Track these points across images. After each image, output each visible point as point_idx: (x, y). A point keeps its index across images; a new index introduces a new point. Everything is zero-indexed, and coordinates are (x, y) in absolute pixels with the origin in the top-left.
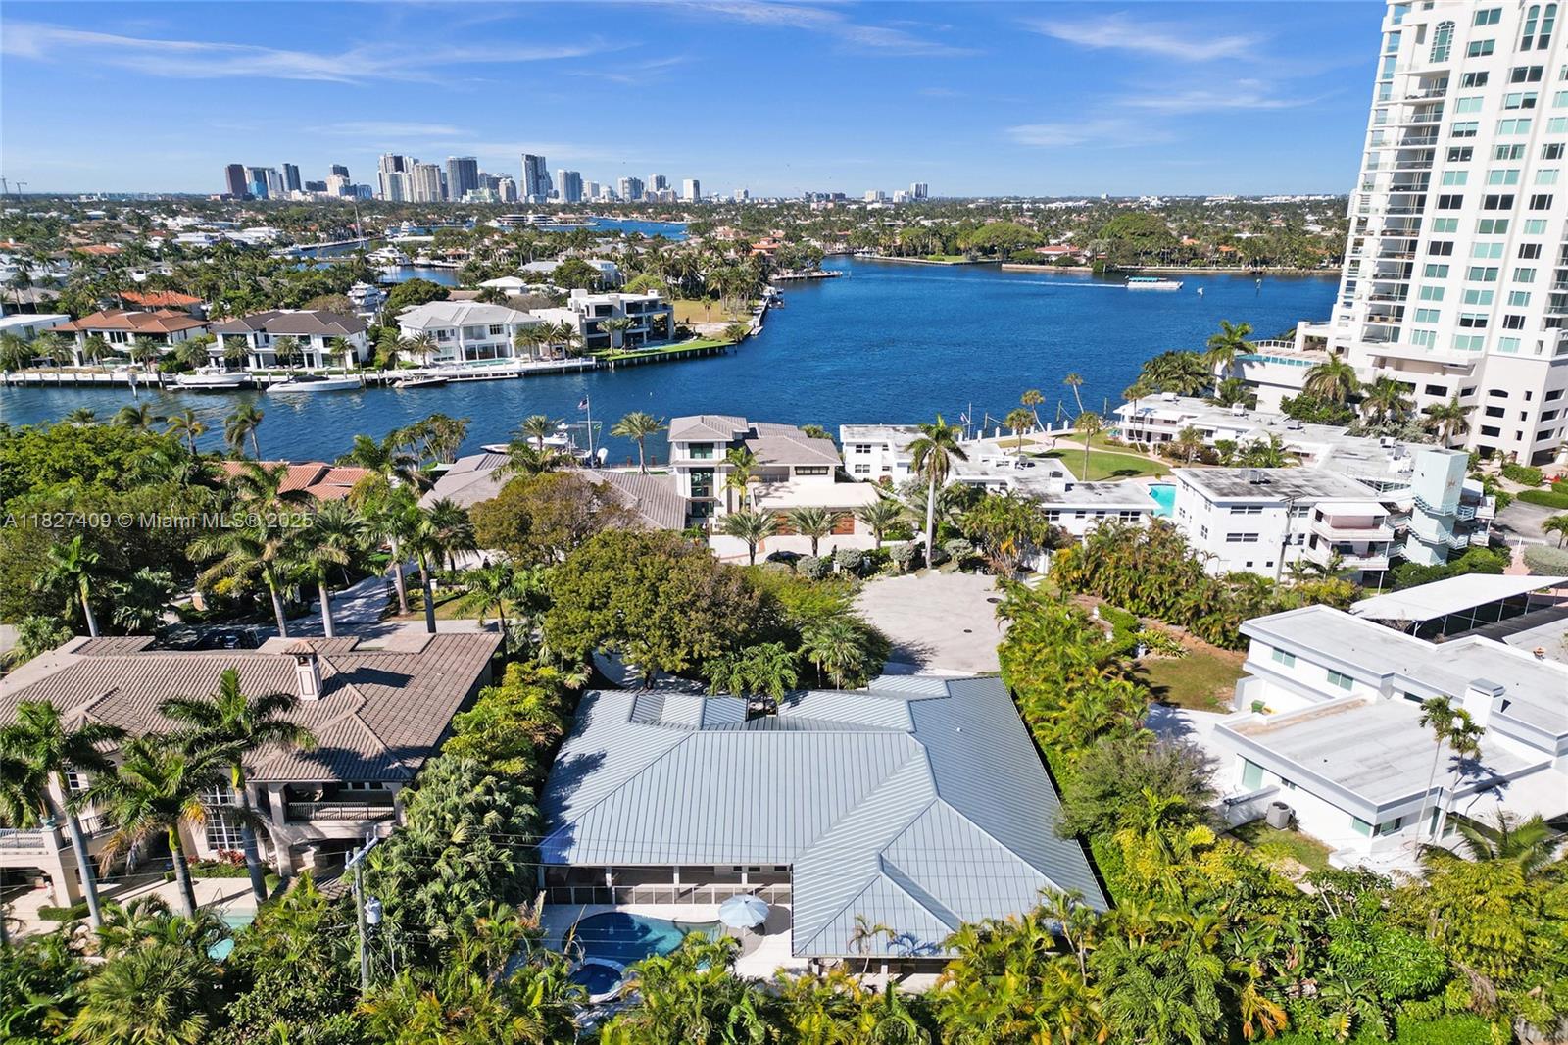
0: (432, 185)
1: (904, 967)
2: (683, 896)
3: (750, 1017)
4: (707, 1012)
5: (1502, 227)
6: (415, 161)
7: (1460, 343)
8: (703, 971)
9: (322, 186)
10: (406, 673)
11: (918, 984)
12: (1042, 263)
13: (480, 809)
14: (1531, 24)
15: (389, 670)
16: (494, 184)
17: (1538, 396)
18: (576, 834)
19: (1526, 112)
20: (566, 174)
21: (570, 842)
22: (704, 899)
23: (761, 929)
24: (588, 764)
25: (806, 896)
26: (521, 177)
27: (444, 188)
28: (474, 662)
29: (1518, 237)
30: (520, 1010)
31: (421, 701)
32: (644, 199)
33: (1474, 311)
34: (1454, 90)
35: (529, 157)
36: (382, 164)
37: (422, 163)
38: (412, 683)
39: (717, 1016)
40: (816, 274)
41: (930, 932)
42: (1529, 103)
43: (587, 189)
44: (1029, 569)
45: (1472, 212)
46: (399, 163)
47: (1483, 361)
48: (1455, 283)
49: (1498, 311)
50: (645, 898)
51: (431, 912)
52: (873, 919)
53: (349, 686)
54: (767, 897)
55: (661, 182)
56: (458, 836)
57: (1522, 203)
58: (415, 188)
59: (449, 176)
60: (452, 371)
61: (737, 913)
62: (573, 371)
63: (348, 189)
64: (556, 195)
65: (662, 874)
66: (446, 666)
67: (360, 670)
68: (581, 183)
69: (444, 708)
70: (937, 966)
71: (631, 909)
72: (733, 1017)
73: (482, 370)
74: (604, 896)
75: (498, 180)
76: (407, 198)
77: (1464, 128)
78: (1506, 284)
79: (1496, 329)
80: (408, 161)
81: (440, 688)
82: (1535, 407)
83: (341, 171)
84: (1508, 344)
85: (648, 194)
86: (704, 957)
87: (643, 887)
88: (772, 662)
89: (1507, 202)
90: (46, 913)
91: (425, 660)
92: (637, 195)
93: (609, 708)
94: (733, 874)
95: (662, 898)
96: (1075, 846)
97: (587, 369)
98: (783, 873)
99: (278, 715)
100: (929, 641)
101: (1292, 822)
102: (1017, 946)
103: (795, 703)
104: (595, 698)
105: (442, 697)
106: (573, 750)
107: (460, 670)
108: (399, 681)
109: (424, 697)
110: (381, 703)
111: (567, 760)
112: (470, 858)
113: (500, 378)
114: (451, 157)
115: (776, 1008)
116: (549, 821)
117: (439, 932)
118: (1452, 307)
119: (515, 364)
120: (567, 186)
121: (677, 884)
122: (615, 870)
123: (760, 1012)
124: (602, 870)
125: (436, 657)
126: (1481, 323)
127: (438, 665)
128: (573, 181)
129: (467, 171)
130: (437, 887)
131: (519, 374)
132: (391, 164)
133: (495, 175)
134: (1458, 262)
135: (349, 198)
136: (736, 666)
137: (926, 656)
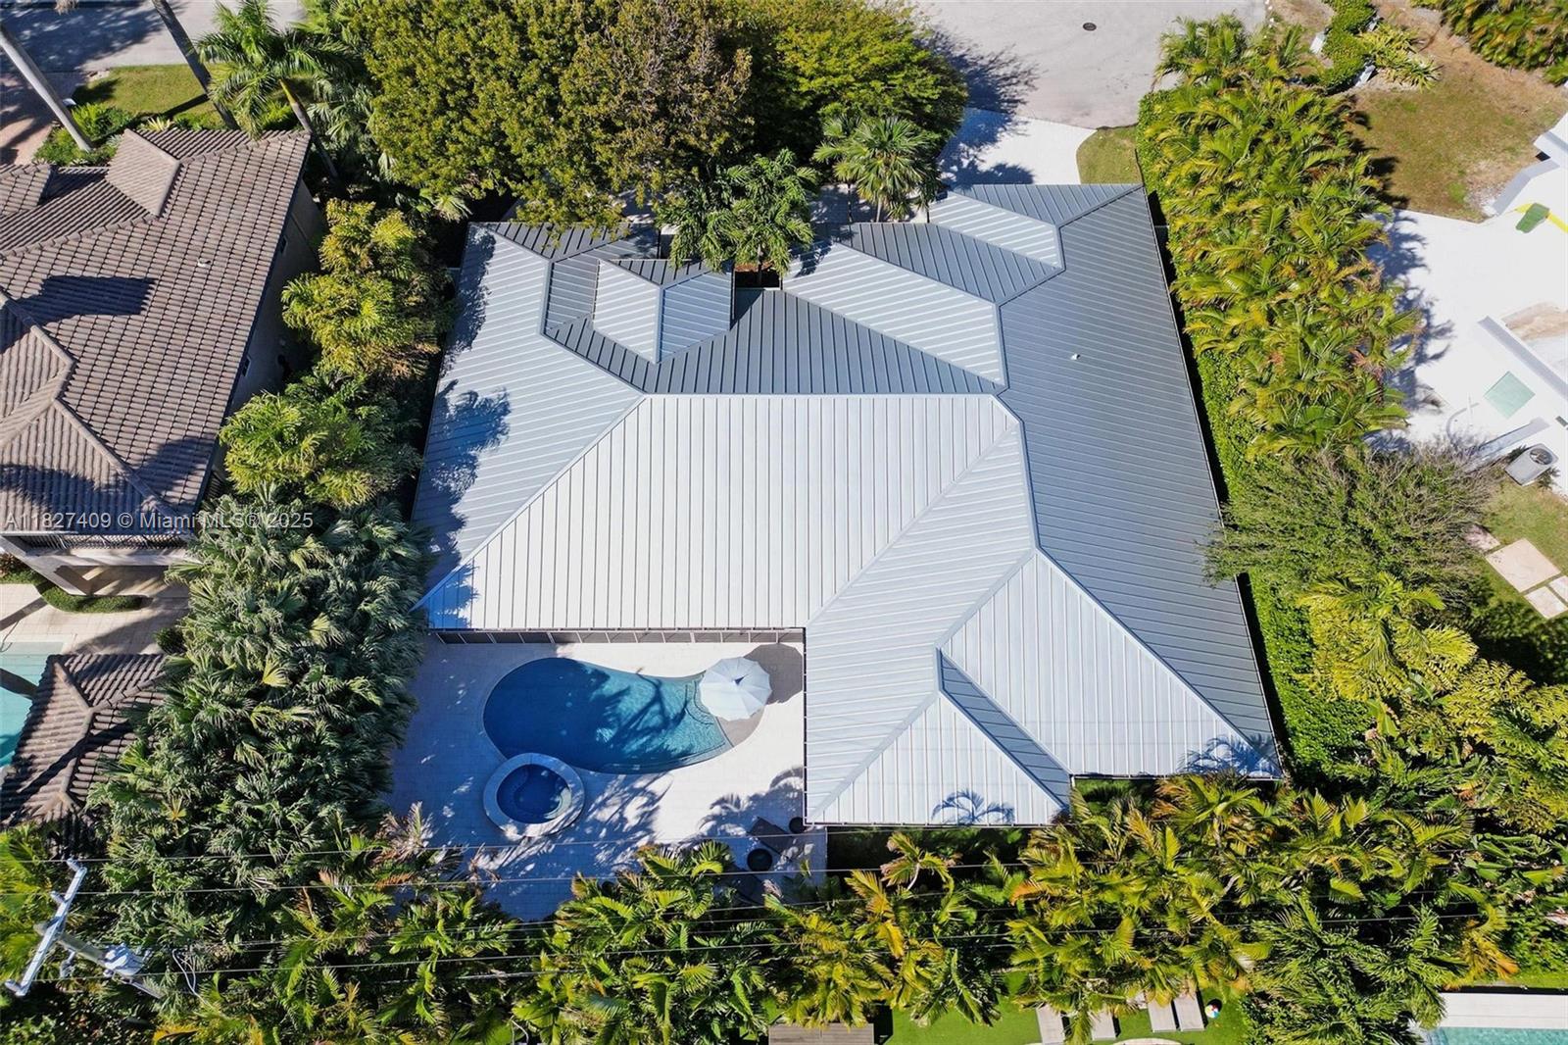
10: (139, 274)
15: (107, 274)
24: (486, 422)
28: (263, 221)
31: (177, 343)
38: (156, 296)
41: (1005, 789)
53: (35, 331)
66: (212, 242)
67: (52, 284)
69: (222, 347)
81: (208, 300)
88: (770, 187)
91: (170, 233)
105: (215, 322)
106: (461, 380)
107: (241, 246)
108: (130, 296)
109: (181, 330)
110: (103, 362)
125: (190, 220)
127: (197, 243)
136: (711, 215)
137: (1017, 90)
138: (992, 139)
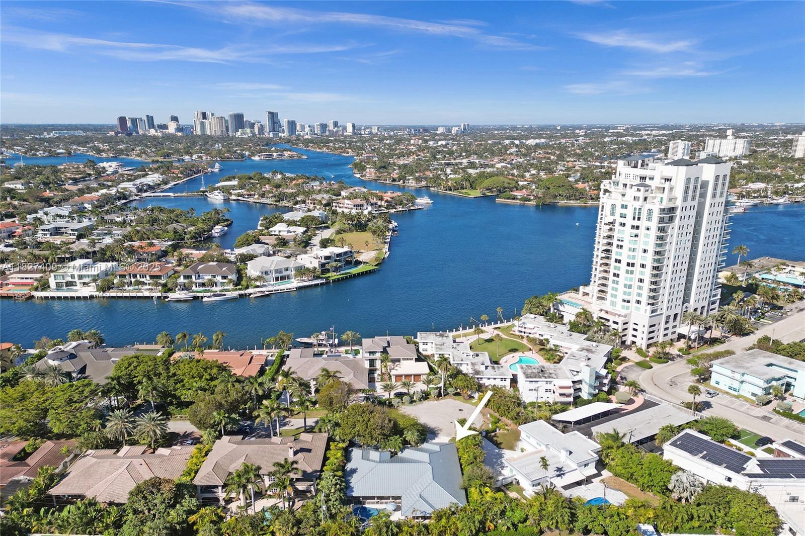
0: (221, 126)
1: (425, 518)
2: (377, 503)
3: (394, 527)
4: (386, 526)
5: (632, 272)
6: (213, 115)
7: (623, 307)
8: (384, 519)
9: (165, 127)
10: (310, 448)
11: (427, 522)
12: (514, 199)
13: (336, 484)
14: (635, 213)
16: (252, 126)
17: (647, 326)
18: (354, 489)
19: (636, 239)
20: (289, 121)
21: (353, 491)
22: (382, 503)
23: (395, 510)
24: (354, 471)
25: (404, 503)
26: (266, 121)
27: (227, 128)
28: (324, 443)
29: (637, 276)
30: (351, 526)
31: (315, 456)
32: (327, 133)
33: (626, 298)
34: (617, 227)
35: (269, 112)
36: (196, 115)
37: (217, 115)
38: (312, 451)
39: (388, 527)
40: (412, 208)
41: (429, 511)
42: (636, 236)
43: (298, 128)
44: (473, 397)
45: (623, 265)
46: (204, 116)
47: (630, 313)
48: (621, 287)
49: (633, 298)
50: (369, 503)
51: (332, 507)
52: (417, 508)
53: (300, 453)
54: (396, 503)
55: (336, 124)
56: (333, 491)
57: (637, 265)
58: (212, 128)
59: (229, 122)
60: (271, 288)
61: (389, 507)
62: (316, 285)
63: (179, 129)
64: (283, 132)
65: (373, 498)
66: (318, 445)
67: (301, 449)
68: (296, 124)
70: (429, 518)
71: (366, 506)
72: (390, 527)
73: (282, 287)
74: (360, 503)
75: (254, 124)
76: (208, 133)
77: (620, 239)
78: (635, 290)
79: (633, 304)
80: (209, 115)
81: (318, 452)
82: (646, 330)
83: (175, 119)
84: (637, 309)
85: (329, 130)
86: (384, 516)
87: (368, 501)
88: (396, 440)
89: (633, 265)
90: (239, 507)
91: (313, 444)
92: (324, 132)
93: (356, 453)
94: (388, 498)
95: (373, 503)
96: (463, 491)
97: (322, 284)
98: (399, 498)
99: (295, 466)
100: (441, 426)
101: (518, 483)
102: (445, 514)
103: (402, 452)
104: (352, 450)
105: (319, 454)
106: (349, 467)
108: (309, 451)
110: (308, 457)
111: (348, 469)
112: (336, 496)
113: (289, 291)
114: (231, 113)
115: (399, 525)
116: (348, 487)
117: (333, 511)
118: (621, 296)
119: (294, 284)
120: (289, 128)
121: (376, 500)
122: (362, 497)
123: (395, 526)
124: (360, 497)
125: (315, 443)
126: (628, 302)
127: (316, 445)
128: (292, 125)
129: (239, 120)
130: (332, 502)
131: (296, 288)
132: (200, 116)
133: (252, 121)
134: (621, 280)
135: (179, 134)
136: (387, 443)
137: (439, 432)
138: (434, 439)
